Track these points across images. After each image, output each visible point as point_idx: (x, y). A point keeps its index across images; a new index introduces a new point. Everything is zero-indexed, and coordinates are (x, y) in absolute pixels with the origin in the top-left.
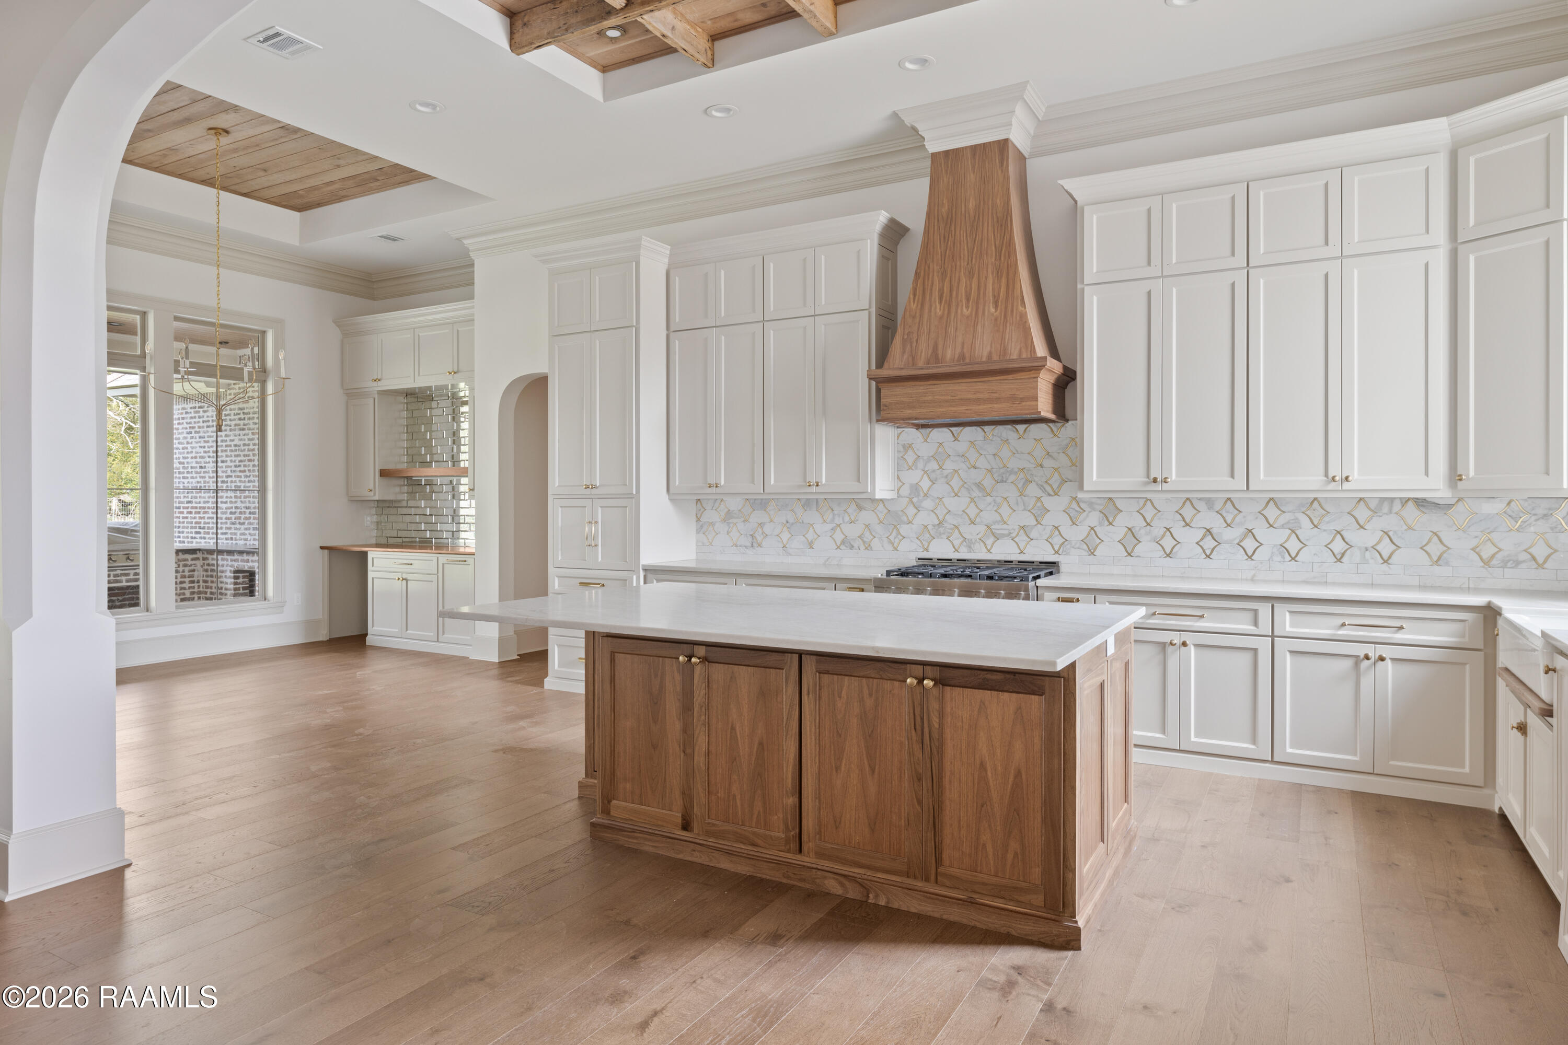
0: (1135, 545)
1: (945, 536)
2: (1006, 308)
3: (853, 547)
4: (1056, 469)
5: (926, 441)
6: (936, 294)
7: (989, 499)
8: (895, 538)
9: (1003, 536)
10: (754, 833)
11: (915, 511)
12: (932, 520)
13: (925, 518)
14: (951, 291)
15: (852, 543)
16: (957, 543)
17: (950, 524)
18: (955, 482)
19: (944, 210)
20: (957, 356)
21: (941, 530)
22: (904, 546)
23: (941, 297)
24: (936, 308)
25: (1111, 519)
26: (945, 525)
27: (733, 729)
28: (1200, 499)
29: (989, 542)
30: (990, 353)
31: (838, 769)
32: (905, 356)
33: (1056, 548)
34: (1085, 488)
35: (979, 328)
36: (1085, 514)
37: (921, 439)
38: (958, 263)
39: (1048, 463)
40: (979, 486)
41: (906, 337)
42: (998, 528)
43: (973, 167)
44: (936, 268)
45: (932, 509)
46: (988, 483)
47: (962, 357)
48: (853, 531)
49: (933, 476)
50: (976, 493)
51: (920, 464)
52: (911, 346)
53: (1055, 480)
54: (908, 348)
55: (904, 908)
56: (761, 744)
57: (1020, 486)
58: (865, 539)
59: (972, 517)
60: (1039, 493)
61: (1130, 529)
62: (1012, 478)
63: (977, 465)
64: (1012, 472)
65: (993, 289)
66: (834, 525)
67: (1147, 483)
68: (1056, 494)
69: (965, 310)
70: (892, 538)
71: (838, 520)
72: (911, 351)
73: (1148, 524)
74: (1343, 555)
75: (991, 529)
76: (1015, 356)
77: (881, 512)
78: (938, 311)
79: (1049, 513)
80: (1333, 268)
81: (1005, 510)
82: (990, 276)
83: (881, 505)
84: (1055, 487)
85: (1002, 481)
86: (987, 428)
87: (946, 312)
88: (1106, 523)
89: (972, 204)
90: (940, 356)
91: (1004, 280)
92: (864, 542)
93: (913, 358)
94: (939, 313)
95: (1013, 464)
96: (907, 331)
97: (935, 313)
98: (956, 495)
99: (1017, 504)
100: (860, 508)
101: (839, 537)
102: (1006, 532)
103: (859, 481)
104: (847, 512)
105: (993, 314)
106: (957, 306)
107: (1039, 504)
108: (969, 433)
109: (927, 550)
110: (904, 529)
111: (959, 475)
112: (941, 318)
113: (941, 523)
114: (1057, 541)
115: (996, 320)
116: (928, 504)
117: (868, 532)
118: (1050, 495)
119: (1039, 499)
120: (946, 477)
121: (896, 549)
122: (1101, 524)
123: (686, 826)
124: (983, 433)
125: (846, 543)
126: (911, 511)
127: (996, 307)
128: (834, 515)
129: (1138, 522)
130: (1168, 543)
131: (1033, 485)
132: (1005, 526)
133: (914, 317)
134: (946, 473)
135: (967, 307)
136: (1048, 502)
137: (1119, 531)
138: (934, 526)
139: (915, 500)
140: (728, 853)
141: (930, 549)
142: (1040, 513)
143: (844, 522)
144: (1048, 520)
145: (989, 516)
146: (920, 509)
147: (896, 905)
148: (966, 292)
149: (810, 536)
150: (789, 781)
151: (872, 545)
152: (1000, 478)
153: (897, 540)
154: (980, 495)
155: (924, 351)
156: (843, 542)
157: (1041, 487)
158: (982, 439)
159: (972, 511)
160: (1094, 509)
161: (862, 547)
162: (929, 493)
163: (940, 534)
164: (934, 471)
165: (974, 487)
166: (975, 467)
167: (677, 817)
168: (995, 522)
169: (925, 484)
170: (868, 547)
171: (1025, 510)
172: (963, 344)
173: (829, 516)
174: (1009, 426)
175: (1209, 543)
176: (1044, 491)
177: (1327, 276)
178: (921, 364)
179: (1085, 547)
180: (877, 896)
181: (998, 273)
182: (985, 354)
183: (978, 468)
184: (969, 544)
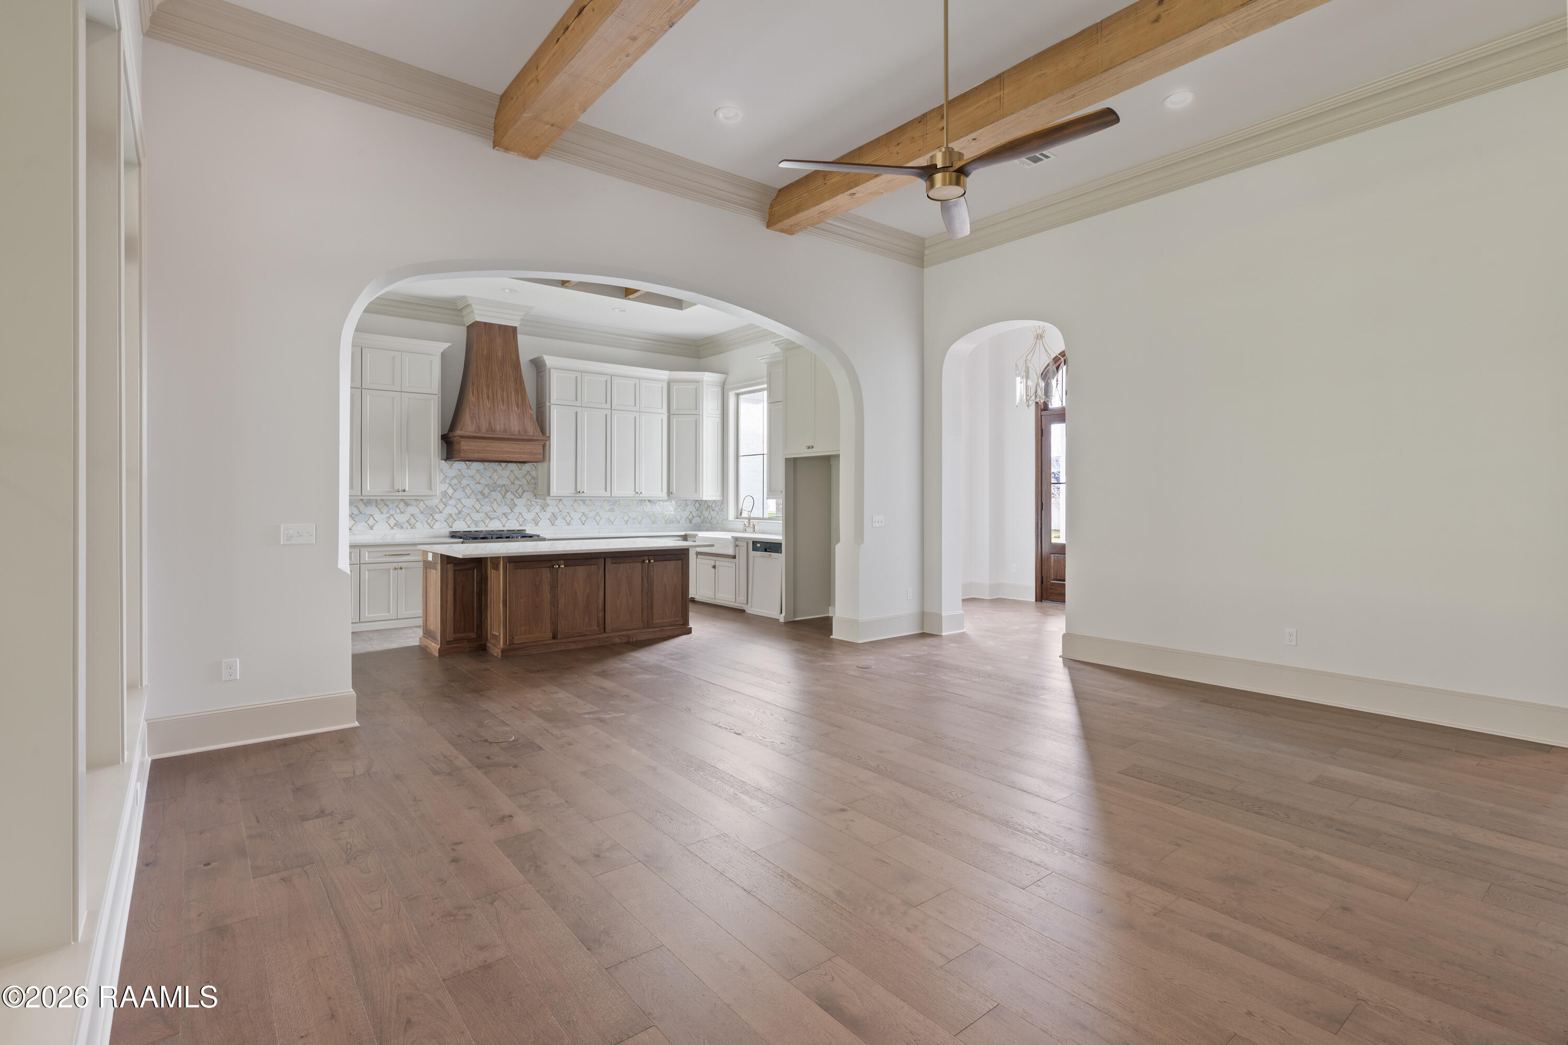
0: (555, 521)
1: (462, 519)
2: (523, 410)
3: (403, 527)
4: (520, 486)
5: (451, 468)
6: (485, 396)
7: (487, 500)
8: (431, 521)
9: (494, 518)
10: (586, 631)
11: (444, 506)
12: (454, 511)
13: (450, 510)
14: (493, 396)
15: (402, 525)
16: (469, 523)
17: (465, 513)
18: (468, 491)
19: (485, 352)
20: (502, 430)
21: (460, 516)
22: (437, 526)
23: (488, 397)
24: (486, 403)
25: (545, 509)
26: (462, 513)
27: (576, 592)
28: (581, 500)
29: (487, 521)
30: (519, 431)
31: (618, 597)
32: (474, 426)
33: (521, 523)
34: (551, 495)
35: (511, 417)
36: (534, 507)
37: (448, 467)
38: (495, 382)
39: (517, 482)
40: (482, 493)
41: (472, 415)
42: (492, 514)
43: (500, 335)
44: (483, 382)
45: (454, 505)
46: (486, 491)
47: (505, 431)
48: (402, 518)
49: (455, 487)
50: (480, 496)
51: (447, 481)
52: (476, 420)
53: (520, 491)
54: (475, 422)
55: (642, 639)
56: (588, 595)
57: (503, 493)
58: (411, 523)
59: (477, 509)
60: (513, 497)
61: (553, 513)
62: (499, 489)
63: (480, 482)
64: (499, 486)
65: (515, 399)
66: (389, 515)
67: (576, 493)
68: (521, 497)
69: (502, 407)
70: (429, 521)
71: (391, 512)
72: (477, 423)
73: (560, 511)
74: (627, 521)
75: (487, 515)
76: (531, 434)
77: (422, 507)
78: (488, 404)
79: (517, 507)
80: (637, 415)
81: (495, 505)
82: (498, 390)
83: (422, 503)
84: (520, 494)
85: (494, 491)
86: (486, 464)
87: (492, 406)
88: (543, 511)
89: (500, 354)
90: (493, 428)
91: (520, 396)
92: (410, 525)
93: (479, 427)
94: (489, 406)
95: (500, 482)
96: (472, 413)
97: (486, 405)
98: (469, 498)
99: (502, 502)
100: (407, 505)
101: (392, 522)
102: (496, 516)
103: (431, 489)
104: (398, 507)
105: (517, 411)
106: (498, 404)
107: (512, 502)
108: (475, 465)
109: (451, 527)
110: (437, 516)
111: (470, 487)
112: (490, 408)
113: (460, 513)
114: (521, 520)
115: (519, 414)
116: (452, 502)
117: (413, 519)
118: (517, 498)
119: (512, 500)
120: (463, 488)
121: (432, 527)
122: (541, 511)
123: (554, 637)
124: (483, 466)
125: (398, 525)
126: (441, 506)
127: (518, 408)
128: (389, 509)
129: (556, 510)
130: (568, 519)
131: (509, 493)
132: (495, 513)
133: (475, 405)
134: (463, 486)
135: (503, 406)
136: (517, 501)
137: (548, 514)
138: (456, 514)
139: (444, 500)
140: (574, 642)
141: (453, 527)
142: (513, 506)
143: (396, 513)
144: (516, 510)
145: (487, 508)
146: (447, 505)
147: (639, 639)
148: (501, 398)
149: (371, 522)
150: (601, 607)
151: (416, 525)
152: (492, 489)
153: (433, 523)
154: (482, 497)
155: (484, 425)
156: (395, 525)
157: (514, 494)
158: (483, 468)
159: (478, 506)
160: (538, 505)
161: (409, 527)
162: (453, 496)
163: (460, 518)
164: (456, 484)
165: (479, 494)
166: (479, 483)
167: (551, 635)
168: (490, 512)
169: (450, 491)
170: (413, 527)
171: (505, 505)
172: (504, 424)
173: (385, 510)
174: (498, 463)
175: (584, 519)
176: (515, 495)
177: (635, 417)
178: (484, 430)
179: (534, 522)
180: (633, 638)
181: (516, 391)
182: (517, 430)
183: (481, 484)
184: (476, 523)
